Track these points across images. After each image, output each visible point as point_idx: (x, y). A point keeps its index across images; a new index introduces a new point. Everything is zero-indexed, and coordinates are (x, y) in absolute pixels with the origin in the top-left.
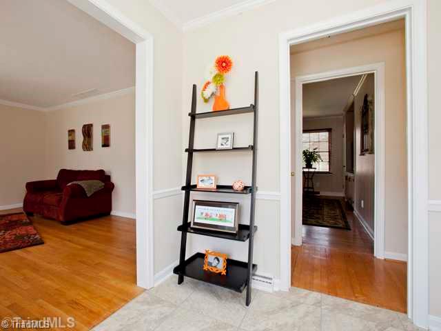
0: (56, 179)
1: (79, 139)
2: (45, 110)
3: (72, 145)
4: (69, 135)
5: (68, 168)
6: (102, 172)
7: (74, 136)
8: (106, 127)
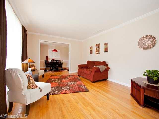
0: (86, 64)
1: (94, 50)
2: (83, 41)
3: (91, 52)
4: (90, 49)
5: (90, 60)
6: (105, 62)
7: (92, 49)
8: (106, 44)
